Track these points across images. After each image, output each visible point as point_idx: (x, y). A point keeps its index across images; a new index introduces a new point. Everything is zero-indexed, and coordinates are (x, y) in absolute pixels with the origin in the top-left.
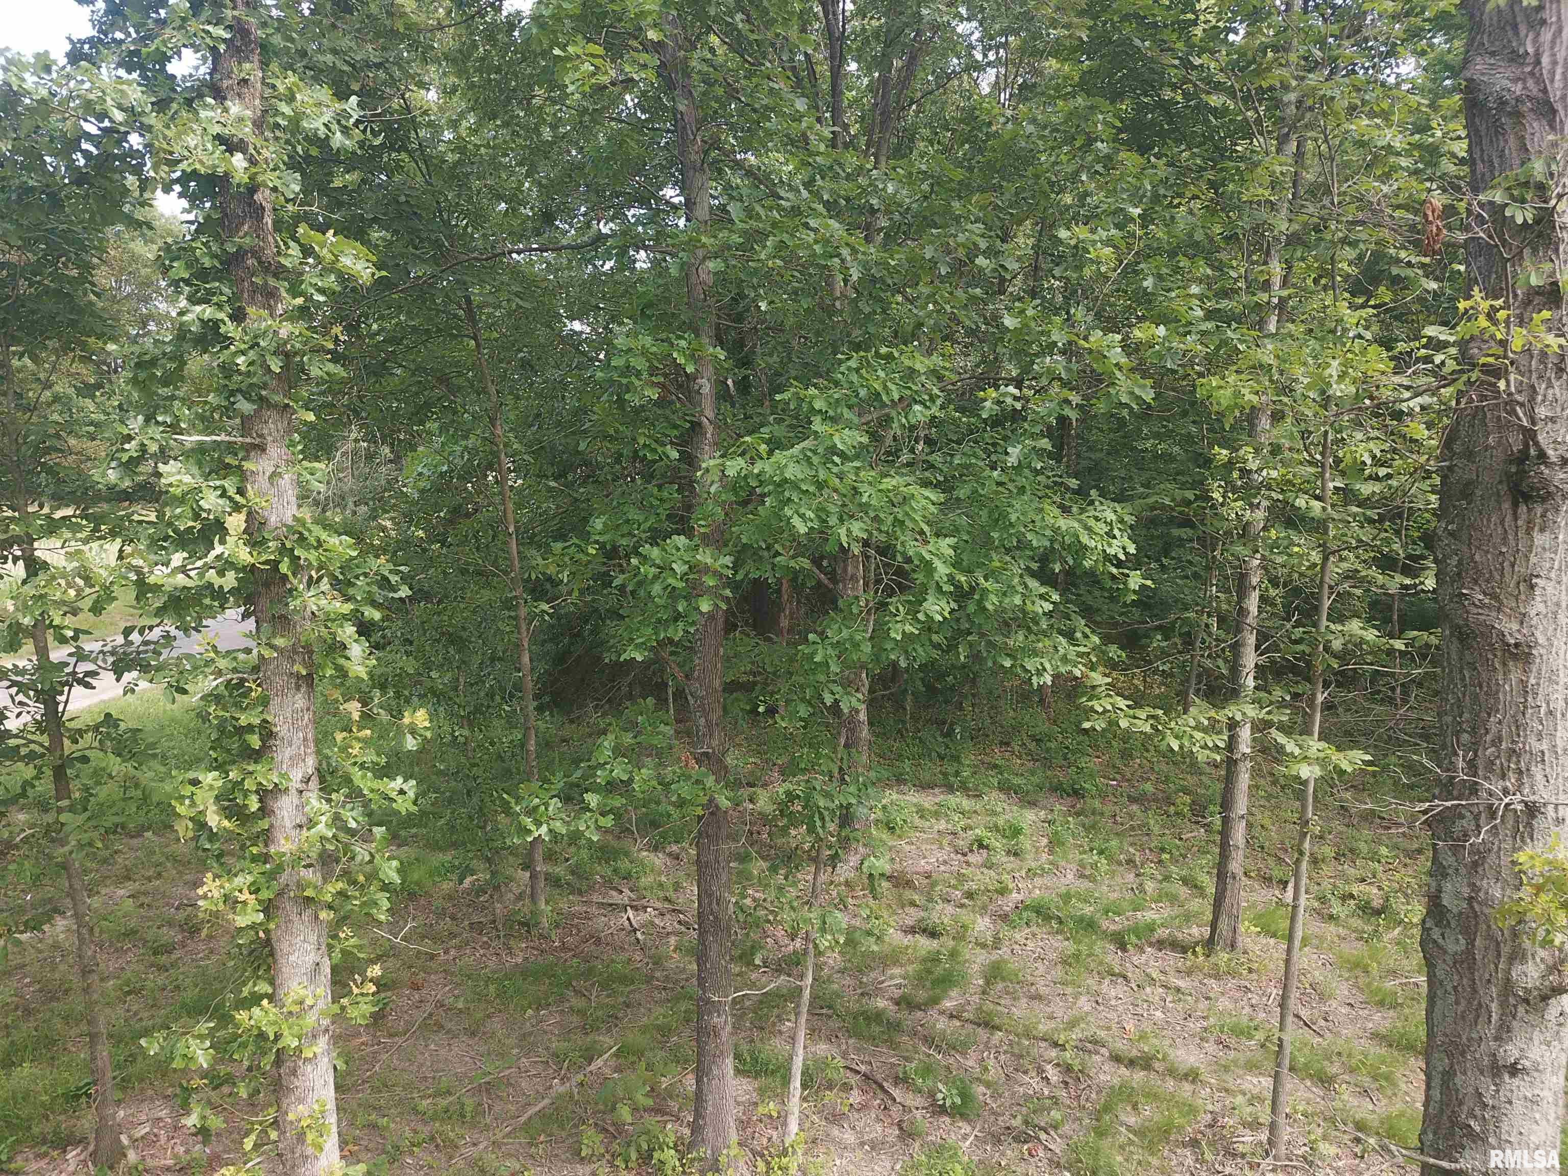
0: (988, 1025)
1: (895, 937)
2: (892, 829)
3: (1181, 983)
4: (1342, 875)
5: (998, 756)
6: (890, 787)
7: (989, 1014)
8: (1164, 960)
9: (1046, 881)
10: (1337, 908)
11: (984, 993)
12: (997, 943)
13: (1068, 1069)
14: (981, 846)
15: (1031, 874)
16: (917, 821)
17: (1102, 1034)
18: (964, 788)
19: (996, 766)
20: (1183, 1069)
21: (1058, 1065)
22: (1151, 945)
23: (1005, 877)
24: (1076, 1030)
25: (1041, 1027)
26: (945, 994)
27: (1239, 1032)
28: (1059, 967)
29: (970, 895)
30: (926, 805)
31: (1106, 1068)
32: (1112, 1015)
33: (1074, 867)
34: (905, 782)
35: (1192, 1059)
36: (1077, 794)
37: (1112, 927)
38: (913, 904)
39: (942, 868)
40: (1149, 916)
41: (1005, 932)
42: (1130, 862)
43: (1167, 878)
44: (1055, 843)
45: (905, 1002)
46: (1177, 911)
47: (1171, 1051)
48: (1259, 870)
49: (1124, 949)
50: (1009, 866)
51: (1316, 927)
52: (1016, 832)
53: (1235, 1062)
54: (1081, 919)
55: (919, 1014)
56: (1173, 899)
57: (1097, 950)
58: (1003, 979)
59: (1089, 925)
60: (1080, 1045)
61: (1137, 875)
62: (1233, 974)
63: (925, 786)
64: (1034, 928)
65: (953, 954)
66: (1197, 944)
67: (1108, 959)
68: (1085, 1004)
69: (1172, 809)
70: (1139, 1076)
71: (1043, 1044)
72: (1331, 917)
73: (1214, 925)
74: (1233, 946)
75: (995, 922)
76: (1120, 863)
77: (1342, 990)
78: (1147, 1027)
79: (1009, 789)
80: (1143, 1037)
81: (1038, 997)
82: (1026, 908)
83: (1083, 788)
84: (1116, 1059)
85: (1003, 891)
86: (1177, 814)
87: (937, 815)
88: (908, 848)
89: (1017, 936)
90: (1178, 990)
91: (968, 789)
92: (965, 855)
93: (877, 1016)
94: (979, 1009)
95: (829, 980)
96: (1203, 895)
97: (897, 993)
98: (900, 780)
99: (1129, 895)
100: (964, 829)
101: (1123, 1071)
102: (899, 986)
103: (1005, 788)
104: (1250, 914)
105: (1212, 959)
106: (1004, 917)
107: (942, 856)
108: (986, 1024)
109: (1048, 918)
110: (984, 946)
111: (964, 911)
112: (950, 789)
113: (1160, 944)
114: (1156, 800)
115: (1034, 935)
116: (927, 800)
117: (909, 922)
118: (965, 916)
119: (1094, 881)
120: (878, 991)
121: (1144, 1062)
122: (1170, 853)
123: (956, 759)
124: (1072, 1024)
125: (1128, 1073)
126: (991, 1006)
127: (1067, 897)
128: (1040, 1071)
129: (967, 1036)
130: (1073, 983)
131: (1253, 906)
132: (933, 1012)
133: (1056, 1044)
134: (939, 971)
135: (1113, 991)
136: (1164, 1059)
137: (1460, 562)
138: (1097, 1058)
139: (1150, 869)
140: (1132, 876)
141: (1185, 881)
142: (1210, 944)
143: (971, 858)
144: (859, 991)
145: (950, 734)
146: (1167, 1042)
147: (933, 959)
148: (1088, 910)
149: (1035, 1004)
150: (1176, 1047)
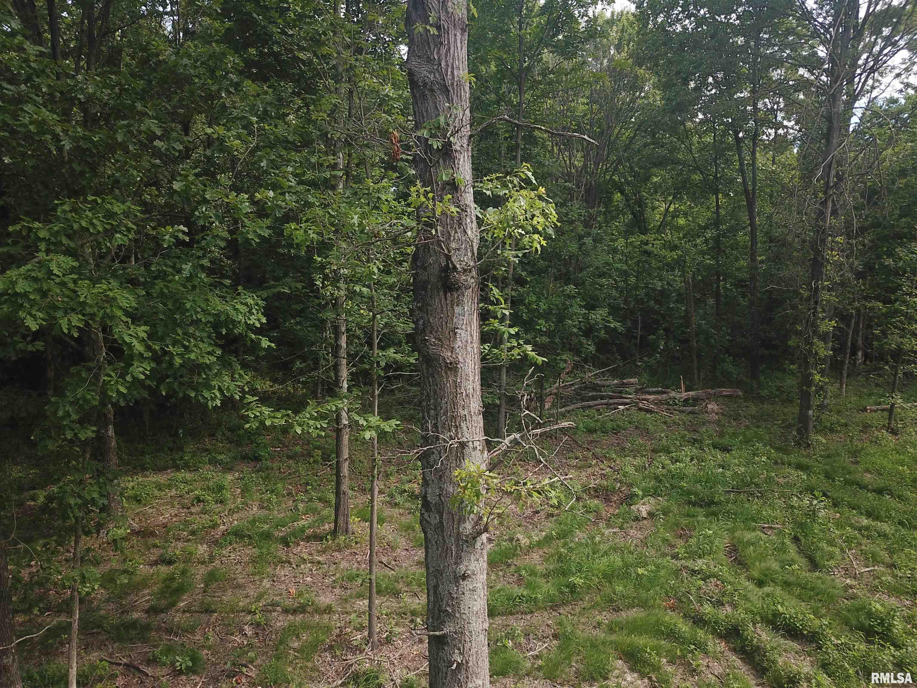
0: (208, 611)
1: (143, 569)
2: (139, 501)
3: (320, 559)
4: (400, 481)
5: (207, 443)
6: (137, 474)
7: (209, 605)
8: (310, 547)
9: (242, 514)
10: (399, 499)
11: (204, 592)
12: (212, 559)
13: (258, 625)
14: (199, 501)
15: (231, 512)
16: (156, 493)
17: (277, 598)
18: (187, 467)
19: (207, 450)
20: (323, 606)
21: (252, 624)
22: (303, 540)
23: (215, 517)
24: (262, 600)
25: (241, 604)
26: (180, 600)
27: (351, 578)
28: (251, 565)
29: (193, 533)
30: (162, 481)
31: (280, 618)
32: (283, 587)
33: (257, 503)
34: (146, 469)
35: (328, 600)
36: (257, 459)
37: (281, 534)
38: (155, 546)
39: (174, 519)
40: (301, 523)
41: (216, 551)
42: (290, 494)
43: (311, 500)
44: (245, 490)
45: (153, 611)
46: (317, 517)
47: (316, 599)
48: (359, 486)
49: (288, 546)
50: (217, 510)
51: (388, 512)
52: (221, 488)
53: (351, 596)
54: (263, 533)
55: (163, 615)
56: (315, 511)
57: (272, 550)
58: (216, 581)
59: (267, 536)
60: (264, 609)
61: (294, 501)
62: (348, 546)
63: (161, 469)
64: (235, 545)
65: (184, 573)
66: (327, 534)
67: (279, 554)
68: (266, 583)
69: (312, 460)
70: (299, 618)
71: (243, 614)
72: (396, 504)
73: (336, 522)
74: (347, 531)
75: (210, 546)
76: (284, 496)
77: (402, 542)
78: (302, 588)
79: (216, 462)
80: (300, 594)
81: (239, 586)
82: (229, 534)
83: (260, 455)
84: (286, 611)
85: (214, 526)
86: (314, 462)
87: (169, 487)
88: (151, 511)
89: (224, 552)
90: (319, 562)
91: (190, 467)
92: (188, 508)
93: (134, 624)
94: (202, 603)
95: (99, 609)
96: (330, 506)
97: (147, 606)
98: (144, 469)
99: (289, 514)
100: (188, 493)
101: (291, 617)
102: (148, 601)
103: (213, 462)
104: (355, 512)
105: (336, 541)
106: (216, 542)
107: (174, 511)
108: (206, 611)
109: (242, 537)
110: (203, 563)
111: (190, 544)
112: (178, 469)
113: (308, 539)
114: (303, 455)
115: (234, 549)
116: (162, 478)
117: (153, 558)
118: (191, 547)
119: (269, 510)
120: (134, 608)
121: (301, 609)
122: (312, 485)
123: (181, 449)
124: (259, 598)
125: (293, 618)
126: (210, 599)
127: (253, 522)
128: (241, 630)
129: (195, 621)
130: (259, 573)
131: (357, 506)
132: (172, 612)
133: (250, 612)
134: (175, 585)
135: (282, 572)
136: (312, 604)
137: (424, 323)
138: (275, 614)
139: (301, 496)
140: (291, 502)
141: (320, 500)
142: (334, 533)
143: (193, 510)
144: (120, 611)
145: (176, 434)
146: (313, 594)
147: (171, 578)
148: (266, 527)
149: (237, 591)
150: (319, 596)
